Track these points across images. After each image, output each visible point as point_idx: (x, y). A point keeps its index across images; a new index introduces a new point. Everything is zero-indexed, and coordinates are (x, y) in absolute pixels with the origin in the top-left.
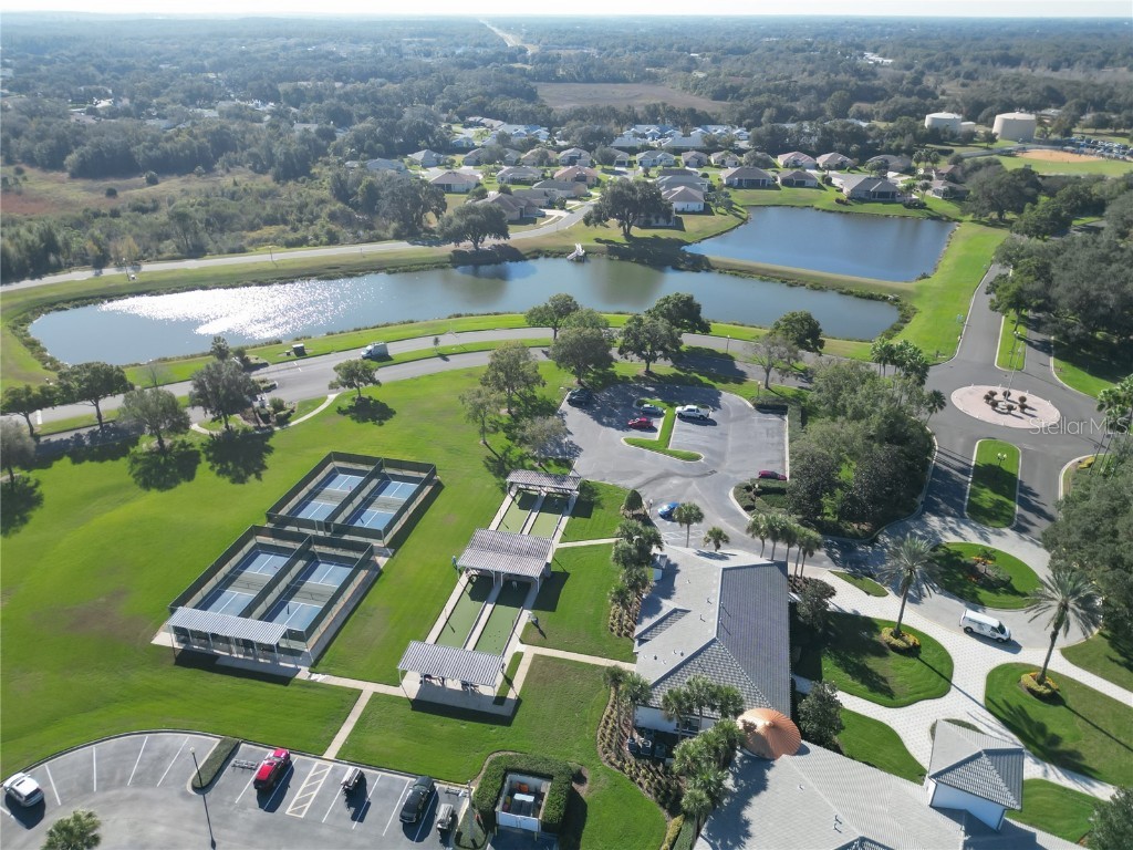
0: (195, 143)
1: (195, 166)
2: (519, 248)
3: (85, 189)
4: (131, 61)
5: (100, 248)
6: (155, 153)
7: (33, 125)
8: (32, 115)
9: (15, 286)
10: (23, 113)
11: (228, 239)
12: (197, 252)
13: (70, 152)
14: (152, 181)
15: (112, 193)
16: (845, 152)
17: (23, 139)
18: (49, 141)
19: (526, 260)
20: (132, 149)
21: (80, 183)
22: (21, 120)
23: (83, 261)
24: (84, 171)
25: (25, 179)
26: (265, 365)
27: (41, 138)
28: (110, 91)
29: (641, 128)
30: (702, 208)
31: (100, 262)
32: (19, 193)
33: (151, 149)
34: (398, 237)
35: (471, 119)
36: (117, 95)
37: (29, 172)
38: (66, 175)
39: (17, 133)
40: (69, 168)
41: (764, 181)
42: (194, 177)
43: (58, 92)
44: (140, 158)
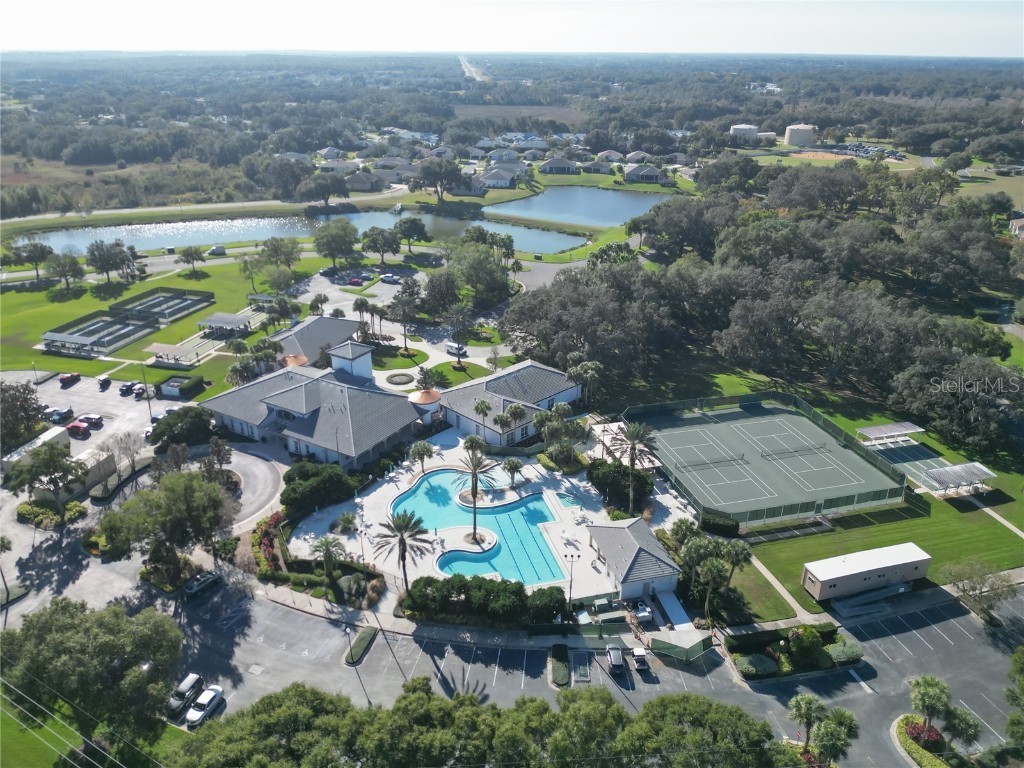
0: (158, 141)
1: (155, 157)
2: (357, 205)
3: (73, 171)
4: (136, 87)
5: (67, 200)
6: (128, 148)
7: (45, 130)
8: (45, 123)
9: (8, 221)
10: (39, 122)
11: (158, 198)
12: (135, 204)
13: (66, 147)
14: (122, 167)
15: (90, 173)
16: (649, 151)
17: (36, 140)
18: (53, 141)
19: (359, 212)
20: (111, 145)
21: (70, 168)
22: (38, 127)
23: (56, 209)
24: (75, 160)
25: (32, 165)
26: (147, 257)
27: (48, 138)
28: (112, 109)
29: (510, 135)
30: (508, 184)
31: (66, 208)
32: (26, 173)
33: (124, 145)
34: (276, 197)
35: (386, 129)
36: (118, 111)
37: (37, 162)
38: (62, 163)
39: (32, 136)
40: (64, 158)
41: (569, 168)
42: (153, 164)
43: (72, 109)
44: (116, 151)
